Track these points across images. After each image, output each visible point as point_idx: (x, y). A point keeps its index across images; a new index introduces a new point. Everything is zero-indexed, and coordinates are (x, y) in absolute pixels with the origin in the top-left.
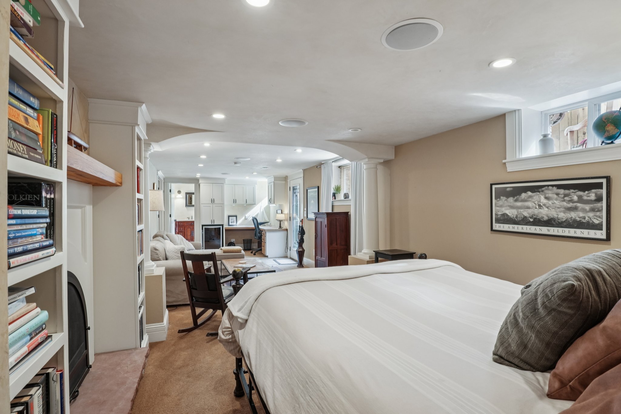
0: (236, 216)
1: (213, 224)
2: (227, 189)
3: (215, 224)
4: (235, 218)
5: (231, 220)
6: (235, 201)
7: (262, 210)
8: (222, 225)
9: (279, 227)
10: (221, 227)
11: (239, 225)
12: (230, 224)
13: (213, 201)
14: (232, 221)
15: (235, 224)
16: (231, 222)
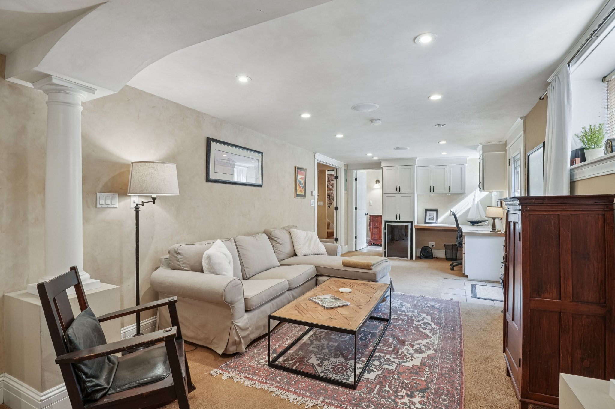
0: (437, 211)
1: (398, 220)
2: (418, 173)
3: (401, 220)
4: (435, 212)
5: (429, 215)
6: (432, 189)
7: (476, 202)
8: (412, 223)
9: (491, 230)
10: (409, 224)
11: (440, 223)
12: (427, 221)
13: (398, 189)
14: (430, 217)
15: (434, 221)
16: (429, 219)
